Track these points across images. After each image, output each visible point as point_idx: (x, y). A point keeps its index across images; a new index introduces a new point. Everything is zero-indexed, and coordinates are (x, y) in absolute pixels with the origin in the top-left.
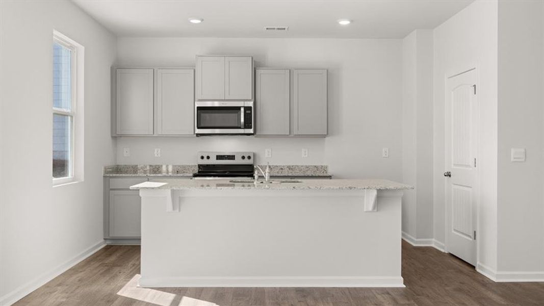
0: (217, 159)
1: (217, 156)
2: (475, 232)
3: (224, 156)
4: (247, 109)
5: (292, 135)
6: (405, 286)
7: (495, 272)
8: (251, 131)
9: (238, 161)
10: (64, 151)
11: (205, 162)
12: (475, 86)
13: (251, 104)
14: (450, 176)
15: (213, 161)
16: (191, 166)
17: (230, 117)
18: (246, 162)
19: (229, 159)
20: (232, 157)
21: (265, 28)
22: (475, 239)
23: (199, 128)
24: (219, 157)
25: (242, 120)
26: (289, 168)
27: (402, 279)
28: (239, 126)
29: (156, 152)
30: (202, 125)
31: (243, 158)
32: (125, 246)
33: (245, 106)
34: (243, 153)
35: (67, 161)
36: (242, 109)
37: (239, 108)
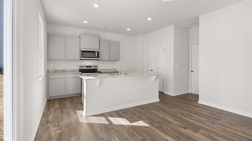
0: (86, 67)
1: (86, 66)
2: (164, 84)
3: (88, 66)
4: (98, 52)
5: (110, 60)
6: (160, 101)
7: (173, 94)
8: (99, 59)
9: (92, 68)
10: (2, 65)
11: (82, 68)
12: (164, 49)
13: (99, 51)
14: (152, 71)
15: (85, 68)
16: (77, 70)
17: (92, 54)
18: (95, 68)
19: (90, 67)
20: (91, 67)
21: (104, 28)
22: (164, 86)
23: (82, 57)
24: (87, 67)
25: (96, 55)
26: (107, 69)
27: (159, 99)
28: (95, 57)
29: (63, 65)
30: (83, 57)
31: (94, 67)
32: (56, 99)
33: (97, 51)
34: (94, 65)
35: (3, 68)
36: (96, 52)
37: (95, 52)
